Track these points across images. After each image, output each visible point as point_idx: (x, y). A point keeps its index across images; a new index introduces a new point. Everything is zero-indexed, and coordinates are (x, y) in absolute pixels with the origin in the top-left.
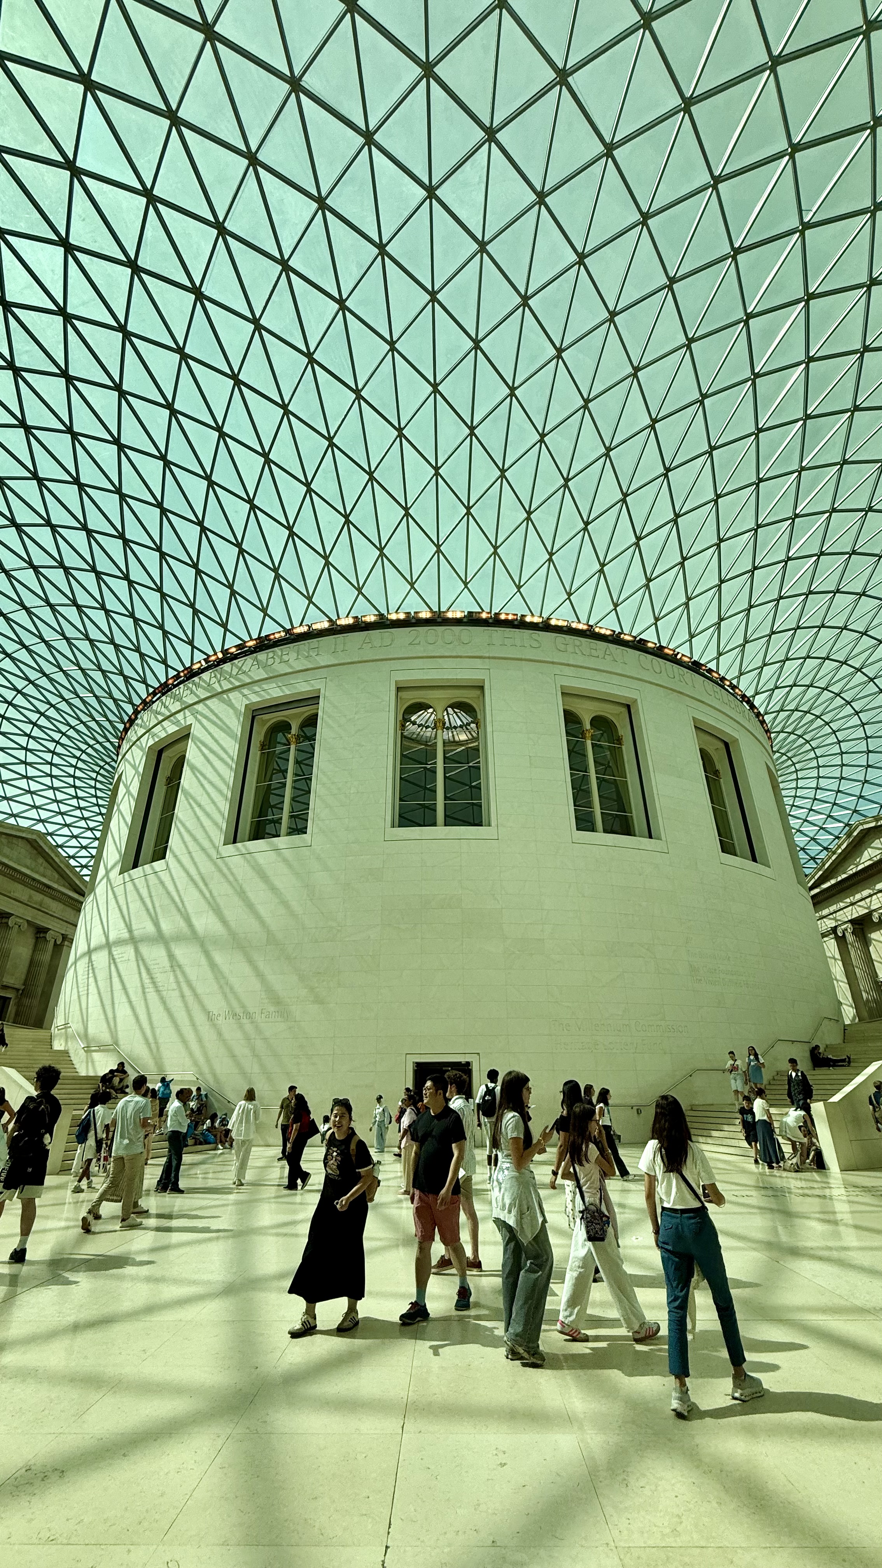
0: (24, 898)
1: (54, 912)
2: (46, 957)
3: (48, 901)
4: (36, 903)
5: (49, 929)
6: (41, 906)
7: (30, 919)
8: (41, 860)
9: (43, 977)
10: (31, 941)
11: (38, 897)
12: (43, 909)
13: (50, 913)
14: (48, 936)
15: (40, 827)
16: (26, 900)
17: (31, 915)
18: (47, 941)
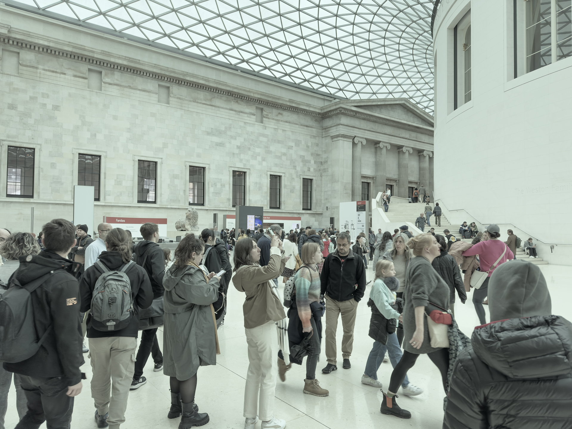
0: (407, 136)
1: (424, 140)
2: (426, 164)
3: (419, 135)
5: (424, 150)
6: (416, 138)
7: (413, 146)
8: (410, 114)
9: (427, 175)
10: (417, 158)
11: (413, 135)
12: (418, 140)
13: (422, 141)
14: (425, 153)
15: (405, 96)
16: (408, 137)
17: (412, 144)
18: (425, 157)
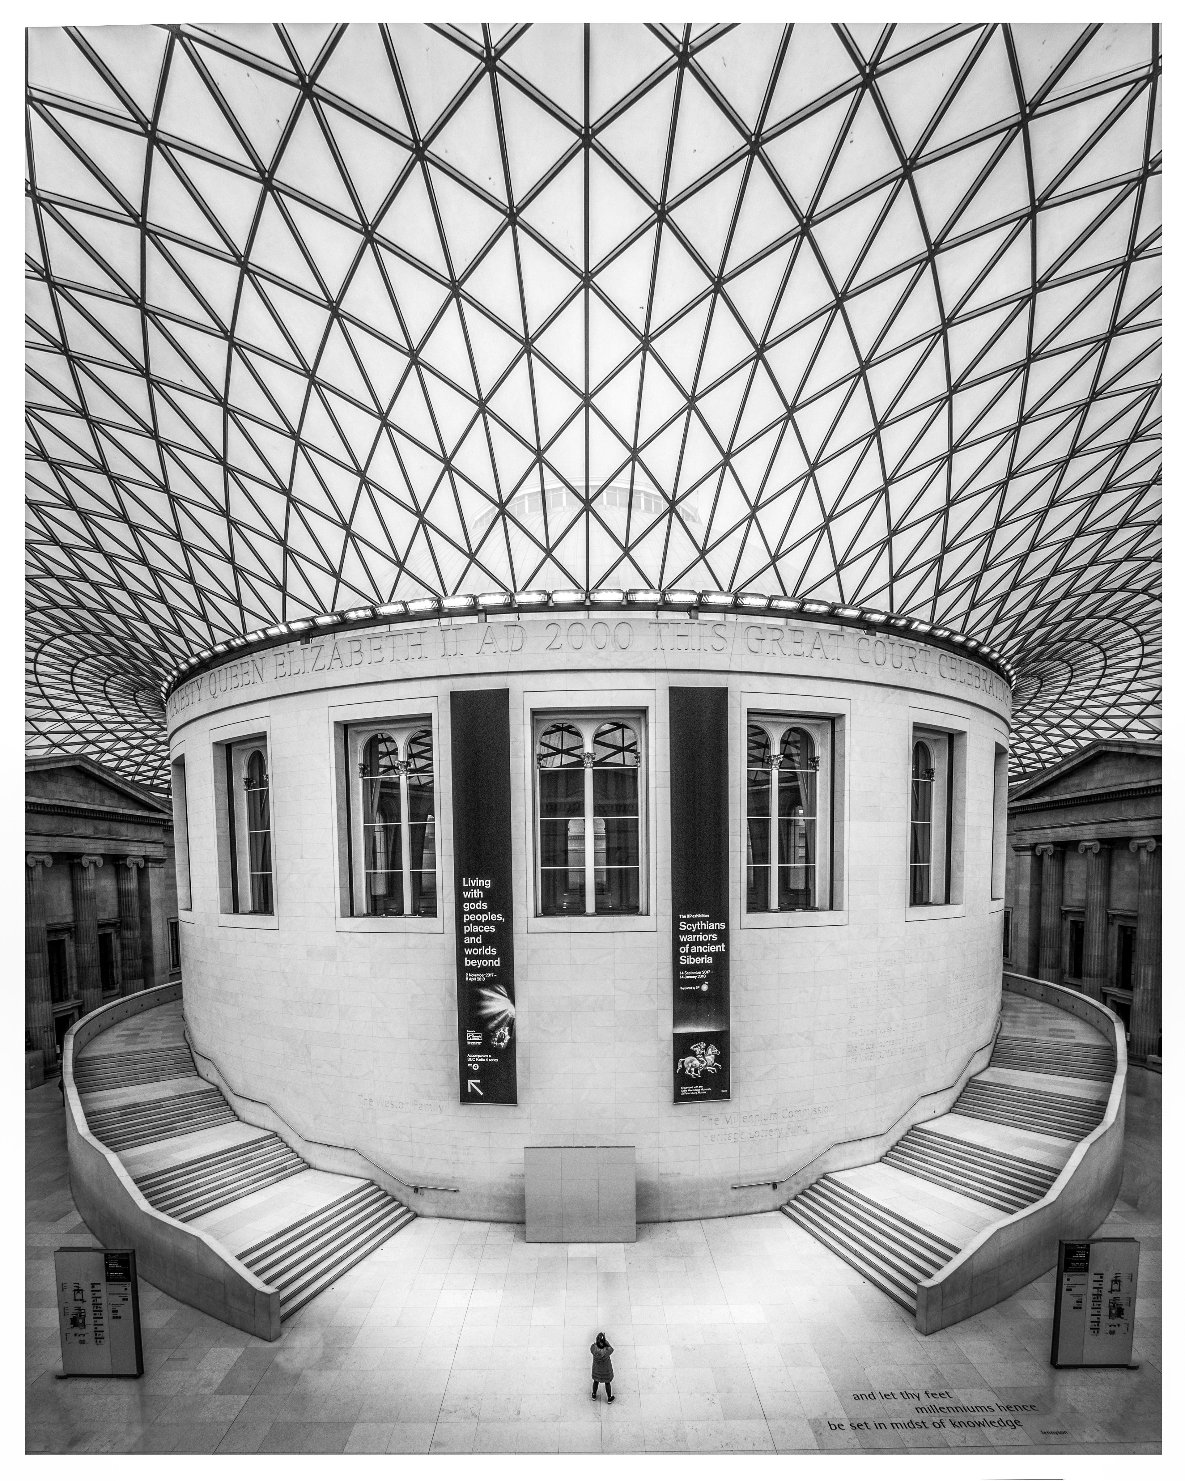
0: (90, 831)
1: (127, 836)
2: (132, 883)
3: (115, 826)
4: (104, 832)
5: (127, 856)
6: (109, 833)
7: (102, 852)
8: (93, 786)
9: (136, 906)
10: (111, 870)
11: (104, 826)
12: (114, 837)
13: (123, 838)
14: (129, 862)
16: (93, 833)
17: (100, 847)
18: (128, 869)
